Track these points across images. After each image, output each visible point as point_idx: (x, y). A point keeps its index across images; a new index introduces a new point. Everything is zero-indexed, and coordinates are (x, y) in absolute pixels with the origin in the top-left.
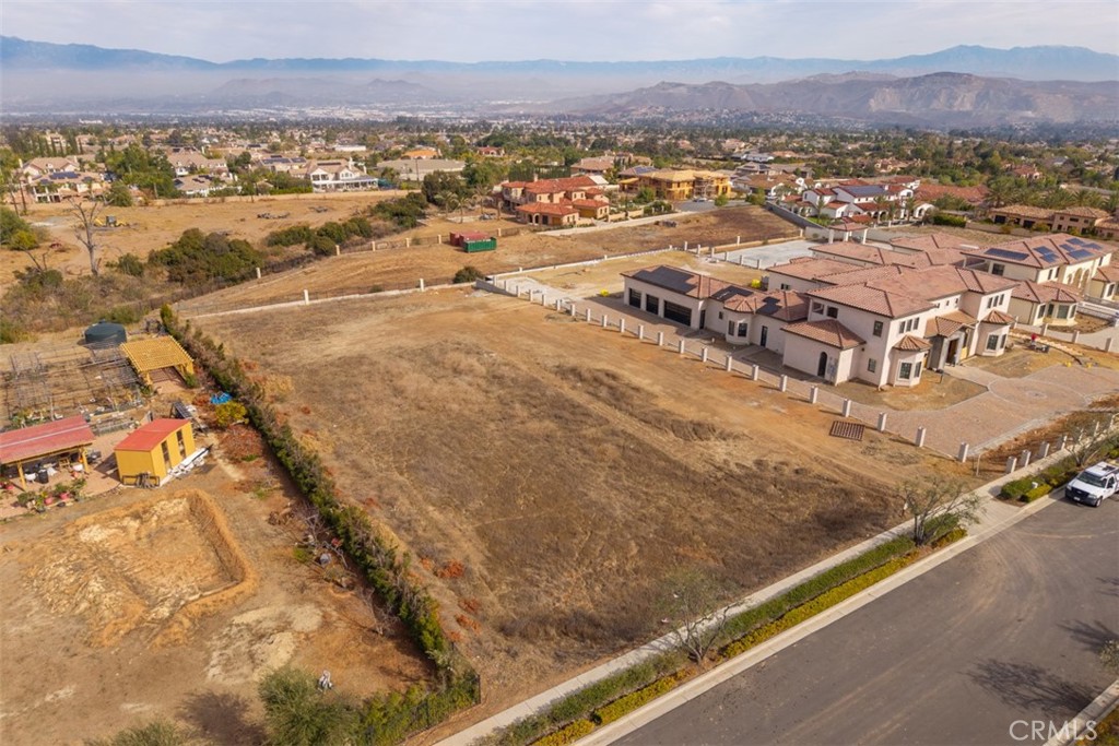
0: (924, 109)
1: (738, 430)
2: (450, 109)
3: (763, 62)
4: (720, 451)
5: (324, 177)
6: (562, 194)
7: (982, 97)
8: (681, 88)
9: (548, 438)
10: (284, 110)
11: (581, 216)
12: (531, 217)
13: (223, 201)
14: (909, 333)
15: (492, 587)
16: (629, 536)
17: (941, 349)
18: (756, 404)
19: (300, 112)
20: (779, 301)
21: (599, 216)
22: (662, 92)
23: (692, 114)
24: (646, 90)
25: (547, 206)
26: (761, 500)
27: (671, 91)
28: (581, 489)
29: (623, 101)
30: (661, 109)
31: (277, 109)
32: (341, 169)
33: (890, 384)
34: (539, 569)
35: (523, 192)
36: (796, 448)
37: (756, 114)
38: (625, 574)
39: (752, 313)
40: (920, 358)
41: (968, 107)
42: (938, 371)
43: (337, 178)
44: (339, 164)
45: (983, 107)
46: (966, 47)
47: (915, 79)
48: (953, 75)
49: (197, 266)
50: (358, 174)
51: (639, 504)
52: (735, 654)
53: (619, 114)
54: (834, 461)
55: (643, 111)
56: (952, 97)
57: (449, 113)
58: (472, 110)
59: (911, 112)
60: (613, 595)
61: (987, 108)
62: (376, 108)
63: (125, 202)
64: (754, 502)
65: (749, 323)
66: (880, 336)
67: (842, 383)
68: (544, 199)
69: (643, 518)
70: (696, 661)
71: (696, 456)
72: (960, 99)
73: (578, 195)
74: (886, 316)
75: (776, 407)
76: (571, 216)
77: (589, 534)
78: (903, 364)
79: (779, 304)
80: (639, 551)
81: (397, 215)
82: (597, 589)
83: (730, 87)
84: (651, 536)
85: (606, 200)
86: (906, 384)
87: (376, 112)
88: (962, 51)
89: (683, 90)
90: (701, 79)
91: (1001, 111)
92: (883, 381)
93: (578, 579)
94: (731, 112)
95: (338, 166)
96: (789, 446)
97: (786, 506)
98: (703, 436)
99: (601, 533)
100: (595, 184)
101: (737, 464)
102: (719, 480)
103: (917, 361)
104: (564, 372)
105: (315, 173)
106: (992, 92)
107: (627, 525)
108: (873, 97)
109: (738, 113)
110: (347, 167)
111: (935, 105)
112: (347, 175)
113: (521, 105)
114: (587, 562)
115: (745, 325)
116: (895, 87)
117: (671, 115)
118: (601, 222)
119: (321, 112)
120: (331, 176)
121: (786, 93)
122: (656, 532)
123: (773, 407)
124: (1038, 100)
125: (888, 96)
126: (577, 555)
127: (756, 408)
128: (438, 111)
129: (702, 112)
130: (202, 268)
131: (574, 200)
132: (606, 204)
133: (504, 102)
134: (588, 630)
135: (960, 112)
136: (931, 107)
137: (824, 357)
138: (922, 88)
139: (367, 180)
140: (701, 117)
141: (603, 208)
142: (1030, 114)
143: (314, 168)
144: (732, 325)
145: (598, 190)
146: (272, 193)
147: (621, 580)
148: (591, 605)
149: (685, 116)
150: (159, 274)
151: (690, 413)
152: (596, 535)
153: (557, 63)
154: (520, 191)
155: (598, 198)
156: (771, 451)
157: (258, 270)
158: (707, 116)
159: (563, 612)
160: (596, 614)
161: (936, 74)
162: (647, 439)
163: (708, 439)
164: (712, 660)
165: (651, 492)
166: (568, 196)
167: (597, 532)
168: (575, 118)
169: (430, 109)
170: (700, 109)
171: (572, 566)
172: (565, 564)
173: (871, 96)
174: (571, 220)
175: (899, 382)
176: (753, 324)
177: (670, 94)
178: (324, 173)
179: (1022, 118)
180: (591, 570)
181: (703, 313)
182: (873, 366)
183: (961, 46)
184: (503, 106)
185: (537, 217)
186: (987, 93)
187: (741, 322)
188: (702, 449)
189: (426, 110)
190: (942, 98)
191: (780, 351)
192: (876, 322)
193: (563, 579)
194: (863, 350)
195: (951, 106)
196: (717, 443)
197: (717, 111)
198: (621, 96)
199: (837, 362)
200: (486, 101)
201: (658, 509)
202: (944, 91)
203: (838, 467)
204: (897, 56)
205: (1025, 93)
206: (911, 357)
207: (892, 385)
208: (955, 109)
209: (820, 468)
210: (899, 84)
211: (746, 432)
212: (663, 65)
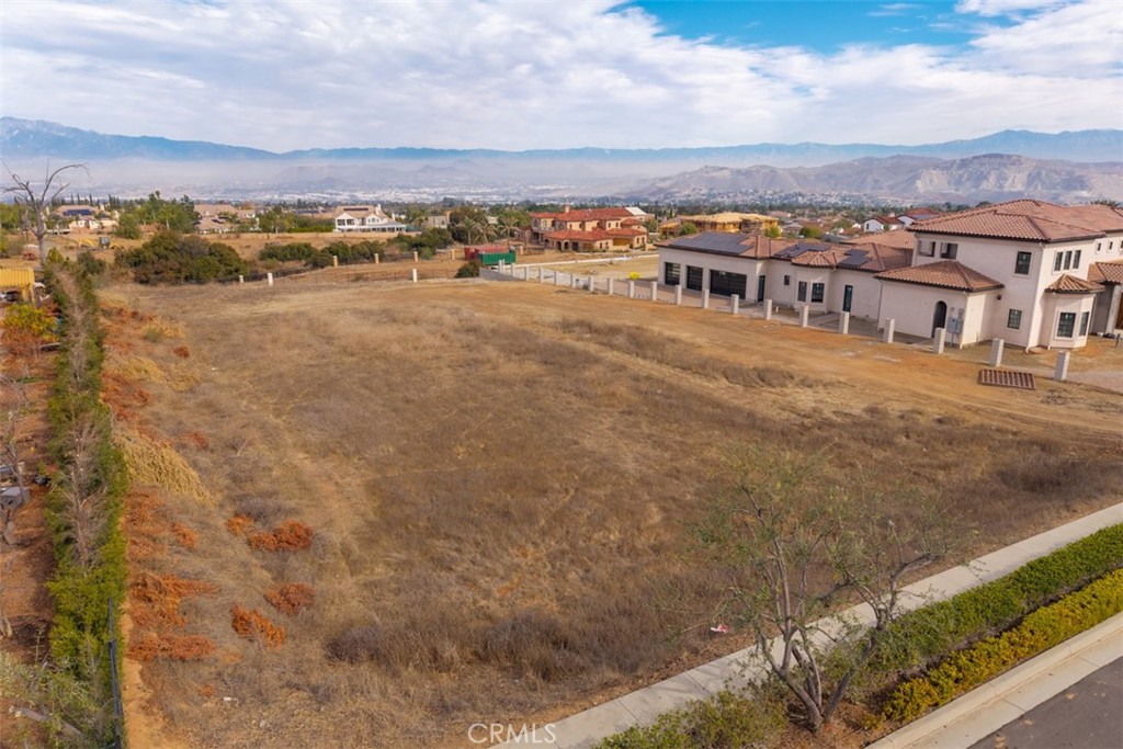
0: (973, 190)
1: (828, 377)
2: (497, 193)
3: (805, 148)
4: (805, 399)
5: (350, 222)
6: (594, 224)
7: (1033, 179)
8: (725, 171)
9: (530, 382)
10: (337, 194)
11: (615, 244)
12: (559, 244)
13: (238, 237)
14: (1067, 272)
15: (355, 567)
16: (647, 497)
17: (1109, 304)
18: (851, 354)
19: (352, 196)
20: (867, 252)
21: (636, 245)
22: (706, 175)
23: (736, 196)
24: (689, 173)
25: (578, 233)
26: (889, 454)
27: (715, 174)
28: (569, 436)
29: (667, 184)
30: (705, 191)
31: (331, 194)
32: (368, 215)
33: (1042, 346)
34: (459, 539)
35: (553, 224)
36: (930, 398)
37: (800, 195)
38: (634, 553)
39: (831, 267)
40: (1086, 304)
41: (1019, 188)
42: (1106, 336)
43: (363, 224)
44: (367, 209)
45: (1036, 188)
46: (1012, 132)
47: (963, 161)
48: (1001, 156)
49: (165, 266)
50: (386, 220)
51: (667, 455)
52: (917, 713)
53: (662, 196)
54: (1000, 409)
55: (687, 193)
56: (1002, 178)
57: (495, 197)
58: (518, 194)
59: (959, 193)
60: (605, 589)
61: (1039, 188)
62: (425, 193)
63: (132, 235)
64: (875, 456)
65: (826, 282)
66: (1026, 272)
67: (969, 346)
68: (576, 226)
69: (675, 474)
70: (810, 727)
71: (765, 402)
72: (1010, 181)
73: (613, 224)
74: (1037, 241)
75: (883, 357)
76: (604, 242)
77: (572, 492)
78: (1063, 314)
79: (869, 255)
80: (663, 519)
81: (416, 245)
82: (572, 576)
83: (773, 171)
84: (689, 497)
85: (643, 229)
86: (1068, 345)
87: (424, 196)
88: (1008, 135)
89: (726, 173)
90: (745, 164)
91: (1054, 191)
92: (1033, 342)
93: (537, 560)
94: (775, 193)
95: (364, 212)
96: (917, 395)
97: (935, 462)
98: (774, 382)
99: (594, 492)
100: (632, 215)
101: (834, 412)
102: (808, 429)
103: (1084, 310)
104: (567, 326)
105: (340, 218)
106: (1043, 173)
107: (644, 481)
108: (919, 179)
109: (783, 194)
110: (375, 213)
111: (984, 185)
112: (373, 220)
113: (565, 189)
114: (560, 532)
115: (822, 285)
116: (942, 169)
117: (714, 196)
118: (638, 251)
119: (371, 196)
120: (357, 222)
121: (830, 176)
122: (698, 493)
123: (876, 357)
124: (1093, 180)
125: (935, 178)
126: (543, 522)
127: (851, 357)
128: (484, 194)
129: (746, 194)
130: (171, 269)
131: (608, 229)
132: (643, 233)
133: (548, 187)
134: (537, 651)
135: (1011, 192)
136: (981, 188)
137: (942, 306)
138: (971, 169)
139: (395, 226)
140: (745, 198)
141: (640, 237)
142: (1084, 194)
143: (341, 213)
144: (802, 287)
145: (635, 221)
146: (290, 231)
147: (625, 563)
148: (555, 606)
149: (729, 197)
150: (123, 274)
151: (752, 361)
152: (585, 494)
153: (602, 150)
154: (549, 222)
155: (635, 228)
156: (887, 399)
157: (241, 277)
158: (751, 197)
159: (489, 617)
160: (563, 621)
161: (985, 156)
162: (684, 384)
163: (783, 385)
164: (857, 727)
165: (691, 441)
166: (601, 226)
167: (587, 490)
168: (618, 200)
169: (477, 194)
170: (743, 190)
171: (528, 538)
172: (515, 535)
173: (917, 177)
174: (604, 246)
175: (1056, 342)
176: (832, 283)
177: (713, 178)
178: (351, 218)
179: (1077, 198)
180: (565, 546)
181: (762, 279)
182: (1015, 319)
183: (1008, 131)
184: (548, 191)
185: (566, 244)
186: (1039, 174)
187: (817, 281)
188: (773, 396)
189: (472, 194)
190: (992, 178)
191: (873, 316)
192: (1020, 254)
193: (507, 559)
194: (999, 298)
195: (1001, 187)
196: (797, 389)
197: (761, 192)
198: (664, 179)
199: (962, 313)
200: (531, 187)
201: (704, 461)
202: (993, 172)
203: (1010, 415)
204: (943, 141)
205: (1077, 174)
206: (1075, 304)
207: (1046, 348)
208: (1006, 190)
209: (978, 418)
210: (945, 167)
211: (842, 379)
212: (707, 151)
